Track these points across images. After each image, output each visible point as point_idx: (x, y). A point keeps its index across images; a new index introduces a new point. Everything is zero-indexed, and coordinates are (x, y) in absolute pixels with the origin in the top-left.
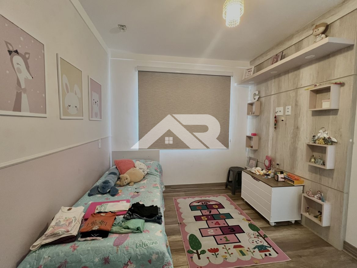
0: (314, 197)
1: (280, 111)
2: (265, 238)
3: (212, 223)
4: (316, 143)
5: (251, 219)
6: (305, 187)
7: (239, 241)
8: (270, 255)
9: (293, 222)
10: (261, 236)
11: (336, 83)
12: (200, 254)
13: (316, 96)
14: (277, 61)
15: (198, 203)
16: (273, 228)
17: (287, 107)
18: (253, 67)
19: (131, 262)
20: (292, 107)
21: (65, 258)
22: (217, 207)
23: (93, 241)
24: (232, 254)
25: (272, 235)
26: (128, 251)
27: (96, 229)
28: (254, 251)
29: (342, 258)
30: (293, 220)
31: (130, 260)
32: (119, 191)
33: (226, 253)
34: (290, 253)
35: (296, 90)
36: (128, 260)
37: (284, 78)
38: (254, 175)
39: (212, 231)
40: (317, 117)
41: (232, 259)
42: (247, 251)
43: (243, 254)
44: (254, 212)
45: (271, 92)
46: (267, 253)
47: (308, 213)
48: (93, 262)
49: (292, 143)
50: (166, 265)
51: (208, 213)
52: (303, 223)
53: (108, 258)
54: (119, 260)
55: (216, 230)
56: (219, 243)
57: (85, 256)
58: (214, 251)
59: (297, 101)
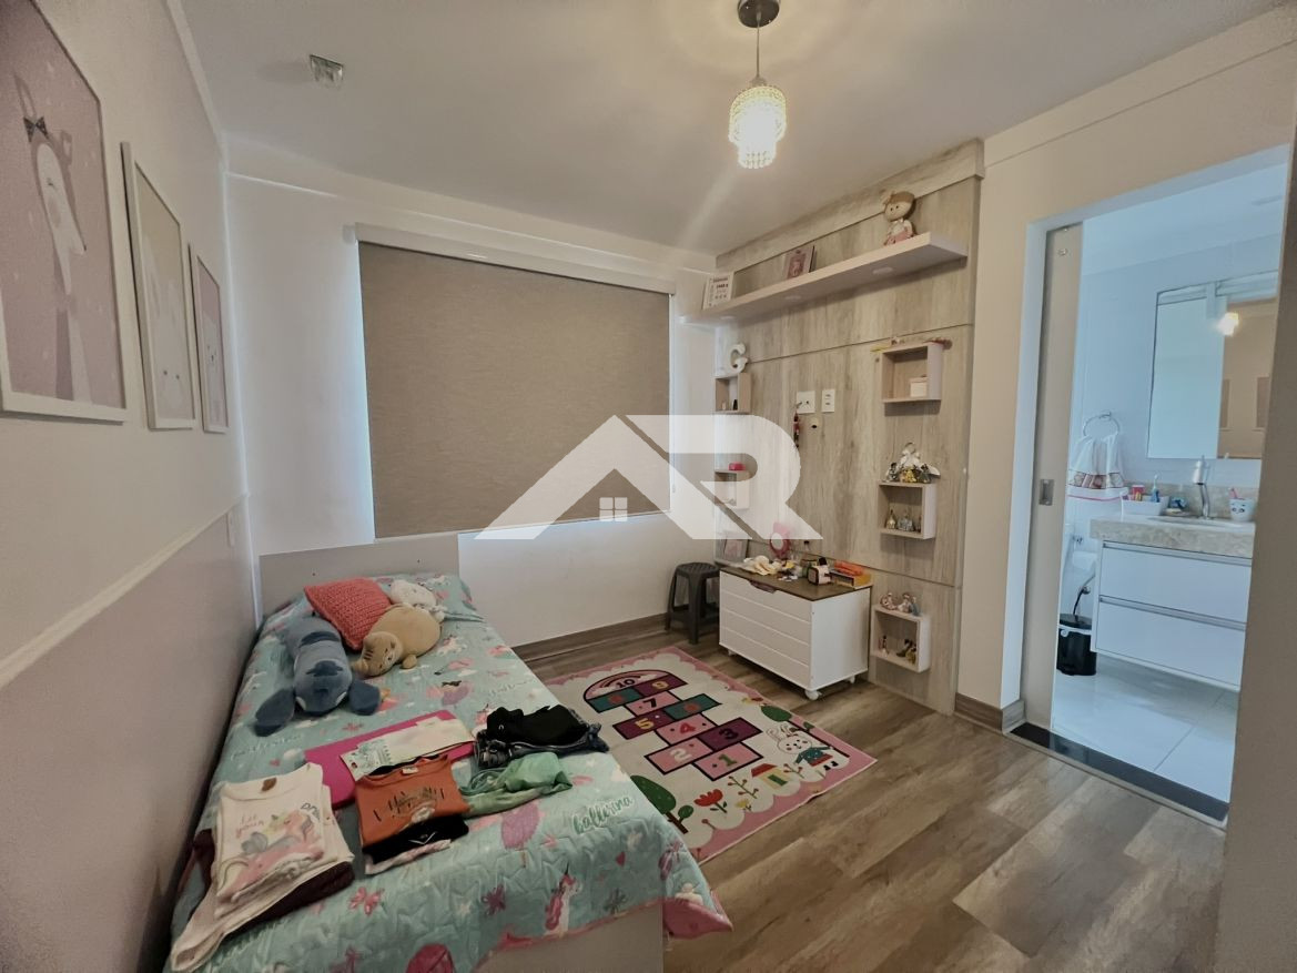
0: (896, 609)
1: (807, 402)
2: (811, 732)
3: (673, 731)
4: (899, 481)
5: (761, 696)
6: (874, 589)
7: (757, 757)
8: (835, 764)
9: (852, 681)
10: (800, 729)
11: (937, 341)
12: (681, 820)
13: (894, 370)
14: (800, 271)
15: (607, 685)
16: (816, 706)
17: (825, 392)
18: (731, 275)
19: (572, 878)
20: (837, 392)
21: (346, 944)
22: (665, 685)
23: (426, 860)
24: (756, 790)
25: (823, 720)
26: (555, 850)
27: (426, 816)
28: (800, 768)
29: (960, 729)
30: (850, 675)
31: (566, 873)
32: (382, 694)
33: (741, 793)
34: (870, 749)
35: (845, 349)
36: (562, 875)
37: (814, 316)
38: (754, 578)
39: (683, 751)
40: (897, 418)
41: (762, 803)
42: (786, 771)
43: (782, 783)
44: (760, 677)
45: (781, 350)
46: (828, 763)
47: (884, 651)
48: (452, 921)
49: (839, 484)
50: (669, 851)
51: (648, 708)
52: (872, 678)
53: (500, 890)
54: (536, 886)
55: (692, 745)
56: (714, 777)
57: (421, 912)
58: (712, 799)
59: (848, 378)
